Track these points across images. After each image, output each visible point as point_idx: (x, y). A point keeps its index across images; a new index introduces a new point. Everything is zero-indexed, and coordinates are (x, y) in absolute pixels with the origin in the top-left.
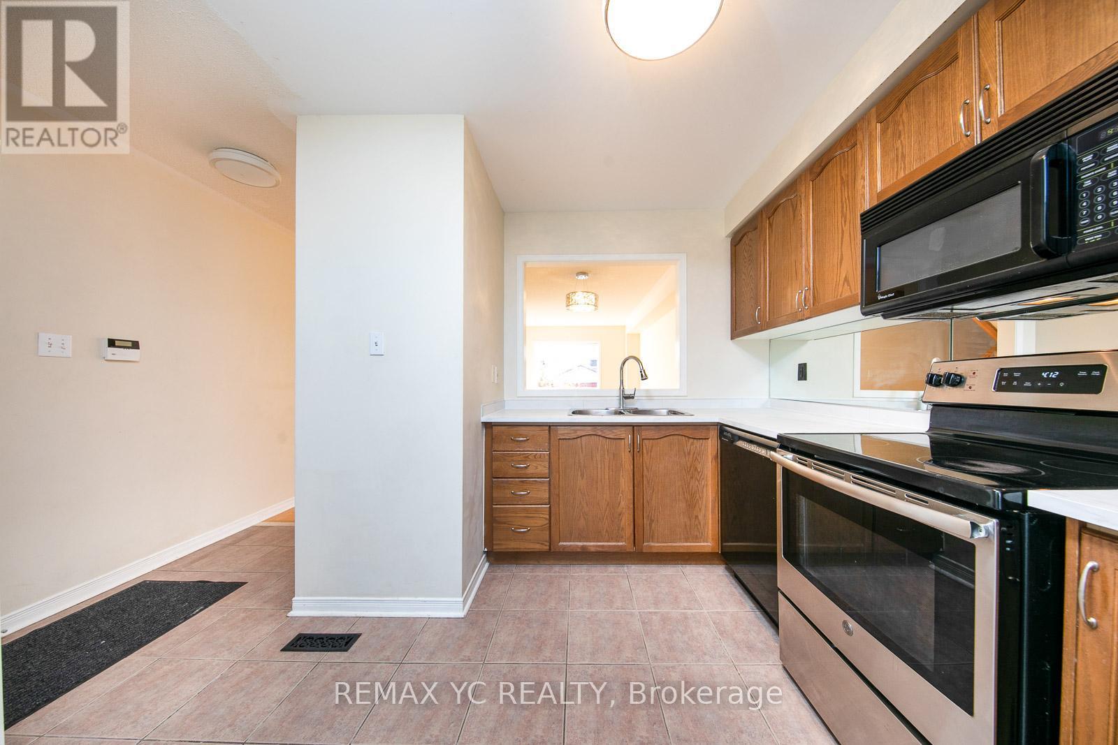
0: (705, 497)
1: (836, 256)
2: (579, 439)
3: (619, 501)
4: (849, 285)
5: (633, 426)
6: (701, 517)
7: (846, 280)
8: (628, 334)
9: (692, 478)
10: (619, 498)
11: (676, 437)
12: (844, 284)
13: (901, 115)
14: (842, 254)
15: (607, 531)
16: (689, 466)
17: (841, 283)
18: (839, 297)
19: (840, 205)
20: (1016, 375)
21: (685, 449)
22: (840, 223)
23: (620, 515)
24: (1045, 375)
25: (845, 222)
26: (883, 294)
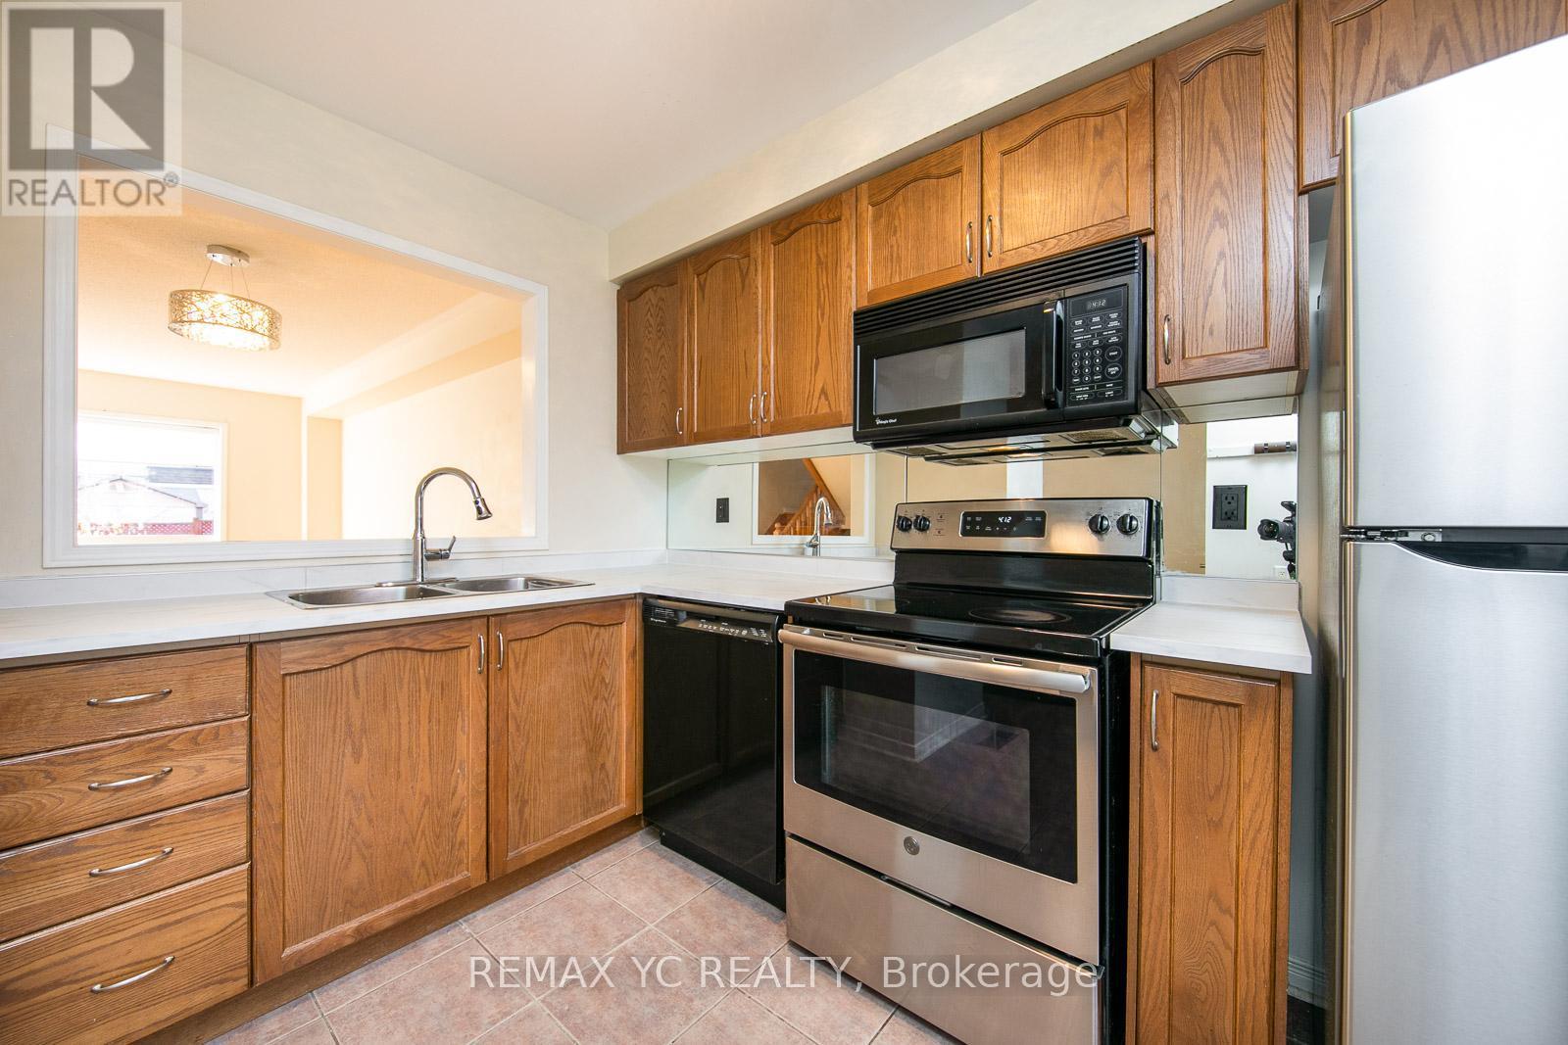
0: (615, 727)
1: (809, 359)
2: (348, 667)
3: (453, 783)
4: (827, 399)
5: (487, 618)
6: (609, 764)
7: (823, 392)
8: (310, 419)
9: (596, 698)
10: (453, 779)
11: (570, 627)
12: (820, 398)
13: (897, 208)
14: (817, 357)
15: (423, 864)
16: (591, 677)
17: (817, 394)
18: (813, 413)
19: (815, 291)
20: (978, 519)
21: (586, 646)
22: (814, 314)
23: (455, 816)
24: (1001, 519)
25: (823, 315)
26: (883, 417)
